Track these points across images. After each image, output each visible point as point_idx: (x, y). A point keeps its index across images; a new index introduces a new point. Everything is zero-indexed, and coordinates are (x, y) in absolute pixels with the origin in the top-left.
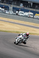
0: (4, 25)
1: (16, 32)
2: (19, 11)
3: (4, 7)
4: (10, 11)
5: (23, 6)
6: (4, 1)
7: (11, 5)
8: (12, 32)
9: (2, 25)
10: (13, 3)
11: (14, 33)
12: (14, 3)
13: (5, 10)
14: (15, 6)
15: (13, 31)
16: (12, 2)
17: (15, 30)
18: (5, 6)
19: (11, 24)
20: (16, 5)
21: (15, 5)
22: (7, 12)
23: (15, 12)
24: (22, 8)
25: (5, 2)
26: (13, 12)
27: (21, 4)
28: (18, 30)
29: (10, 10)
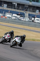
0: (20, 33)
1: (32, 40)
2: (35, 17)
4: (26, 18)
5: (39, 13)
6: (19, 7)
7: (27, 12)
8: (28, 39)
9: (18, 33)
12: (30, 9)
13: (21, 16)
14: (31, 13)
15: (29, 39)
16: (27, 9)
17: (31, 38)
19: (27, 31)
20: (32, 11)
21: (30, 11)
22: (22, 19)
23: (31, 19)
24: (38, 15)
26: (29, 19)
27: (37, 10)
28: (34, 38)
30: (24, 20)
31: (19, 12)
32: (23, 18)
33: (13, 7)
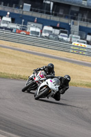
1: (87, 85)
3: (58, 25)
4: (74, 36)
6: (58, 12)
7: (75, 21)
8: (78, 84)
10: (79, 17)
11: (83, 87)
12: (83, 16)
13: (61, 32)
14: (84, 24)
15: (79, 82)
16: (77, 15)
18: (61, 23)
19: (74, 65)
20: (87, 21)
21: (84, 20)
23: (84, 37)
25: (61, 13)
26: (79, 37)
29: (72, 32)
30: (69, 40)
31: (57, 22)
32: (66, 35)
33: (45, 11)
